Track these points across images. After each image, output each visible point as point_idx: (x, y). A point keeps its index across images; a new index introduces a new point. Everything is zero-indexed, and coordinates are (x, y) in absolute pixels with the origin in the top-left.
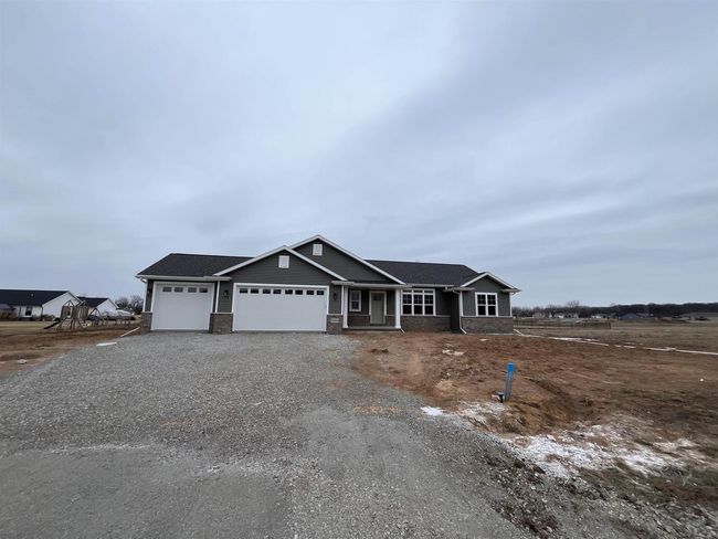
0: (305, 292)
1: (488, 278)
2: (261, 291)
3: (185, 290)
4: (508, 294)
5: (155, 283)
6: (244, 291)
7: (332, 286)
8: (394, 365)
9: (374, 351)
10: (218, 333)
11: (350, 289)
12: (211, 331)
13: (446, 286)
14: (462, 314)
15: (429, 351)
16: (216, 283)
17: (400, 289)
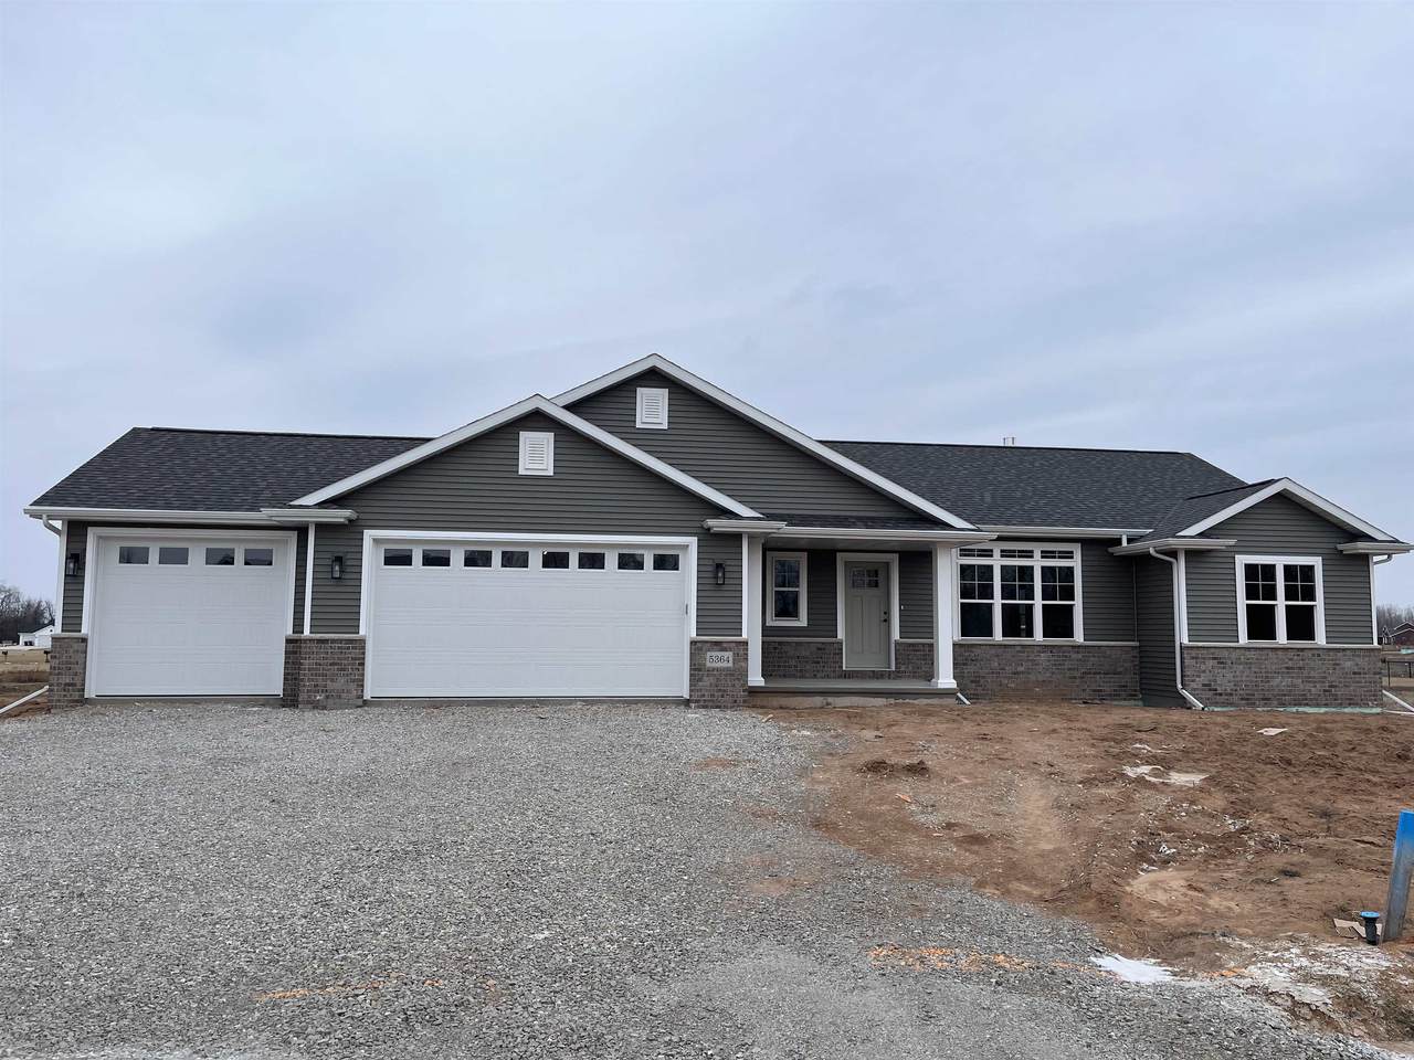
0: (611, 560)
1: (1285, 500)
2: (457, 557)
3: (197, 556)
4: (1364, 560)
5: (92, 533)
6: (398, 558)
7: (708, 539)
8: (961, 816)
9: (877, 767)
10: (316, 706)
11: (770, 547)
12: (290, 698)
13: (1124, 533)
14: (1183, 636)
15: (1077, 770)
16: (301, 531)
17: (949, 545)
